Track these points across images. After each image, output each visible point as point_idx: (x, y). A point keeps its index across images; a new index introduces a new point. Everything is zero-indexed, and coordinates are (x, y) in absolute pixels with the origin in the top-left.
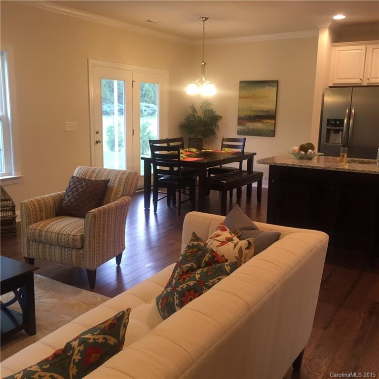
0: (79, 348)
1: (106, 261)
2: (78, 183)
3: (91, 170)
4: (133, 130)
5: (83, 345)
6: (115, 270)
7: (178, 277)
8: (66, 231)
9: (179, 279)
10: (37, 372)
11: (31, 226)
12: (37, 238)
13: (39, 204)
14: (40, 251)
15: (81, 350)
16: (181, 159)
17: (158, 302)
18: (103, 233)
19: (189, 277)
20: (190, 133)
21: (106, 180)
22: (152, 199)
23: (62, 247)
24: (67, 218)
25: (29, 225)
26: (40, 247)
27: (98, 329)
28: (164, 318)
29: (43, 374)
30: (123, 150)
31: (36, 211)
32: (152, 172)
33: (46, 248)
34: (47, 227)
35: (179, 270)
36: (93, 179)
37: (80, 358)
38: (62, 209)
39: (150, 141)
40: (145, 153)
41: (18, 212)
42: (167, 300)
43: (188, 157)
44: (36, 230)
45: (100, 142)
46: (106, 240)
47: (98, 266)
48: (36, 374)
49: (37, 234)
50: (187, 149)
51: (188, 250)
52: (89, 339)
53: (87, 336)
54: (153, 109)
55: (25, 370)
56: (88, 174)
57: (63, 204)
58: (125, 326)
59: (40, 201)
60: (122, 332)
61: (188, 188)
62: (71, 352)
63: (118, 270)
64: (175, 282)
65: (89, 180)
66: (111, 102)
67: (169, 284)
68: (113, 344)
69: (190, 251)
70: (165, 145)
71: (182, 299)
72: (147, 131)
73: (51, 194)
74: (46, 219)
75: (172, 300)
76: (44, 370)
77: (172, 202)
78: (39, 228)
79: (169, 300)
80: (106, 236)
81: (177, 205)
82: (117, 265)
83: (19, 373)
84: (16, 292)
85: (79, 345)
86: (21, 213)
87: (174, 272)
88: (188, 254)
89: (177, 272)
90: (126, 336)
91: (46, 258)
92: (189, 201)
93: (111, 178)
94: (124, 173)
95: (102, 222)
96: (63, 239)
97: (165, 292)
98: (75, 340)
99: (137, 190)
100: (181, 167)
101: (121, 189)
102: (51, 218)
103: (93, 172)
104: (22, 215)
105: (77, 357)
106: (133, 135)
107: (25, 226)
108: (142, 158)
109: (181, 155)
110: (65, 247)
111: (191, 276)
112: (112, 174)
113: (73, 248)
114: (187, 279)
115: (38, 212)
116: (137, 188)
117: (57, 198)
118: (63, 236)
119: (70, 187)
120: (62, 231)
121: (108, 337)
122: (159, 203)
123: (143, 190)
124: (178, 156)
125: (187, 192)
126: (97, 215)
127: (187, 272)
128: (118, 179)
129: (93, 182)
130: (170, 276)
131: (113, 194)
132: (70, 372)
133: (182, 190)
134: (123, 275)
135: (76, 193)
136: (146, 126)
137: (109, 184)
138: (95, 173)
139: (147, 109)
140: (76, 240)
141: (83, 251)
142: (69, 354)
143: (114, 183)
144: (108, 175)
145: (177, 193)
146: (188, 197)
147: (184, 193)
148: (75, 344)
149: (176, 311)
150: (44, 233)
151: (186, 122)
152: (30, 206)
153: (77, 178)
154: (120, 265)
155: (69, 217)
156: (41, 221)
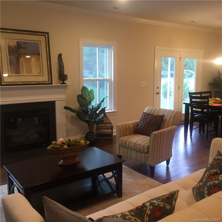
0: (150, 207)
1: (161, 162)
2: (147, 116)
3: (154, 109)
4: (179, 86)
5: (152, 206)
6: (166, 168)
7: (208, 177)
8: (140, 142)
9: (208, 178)
10: (128, 215)
11: (121, 138)
12: (124, 145)
13: (126, 127)
14: (125, 152)
15: (151, 208)
16: (210, 104)
17: (193, 191)
18: (160, 145)
19: (214, 178)
20: (216, 88)
21: (162, 115)
22: (189, 128)
23: (137, 151)
24: (140, 135)
25: (120, 137)
26: (125, 150)
27: (160, 199)
28: (197, 201)
29: (131, 217)
30: (172, 98)
31: (124, 131)
32: (190, 112)
33: (128, 151)
34: (129, 140)
35: (208, 173)
36: (155, 114)
37: (150, 212)
38: (137, 130)
39: (190, 93)
40: (185, 100)
41: (115, 130)
42: (199, 190)
43: (214, 103)
44: (123, 140)
45: (159, 93)
46: (161, 150)
47: (157, 164)
48: (128, 216)
49: (124, 143)
50: (214, 98)
51: (214, 161)
52: (155, 203)
53: (154, 201)
54: (191, 73)
55: (122, 213)
56: (152, 112)
57: (138, 128)
58: (176, 200)
59: (126, 125)
60: (174, 203)
61: (213, 123)
62: (146, 208)
63: (168, 168)
64: (205, 180)
65: (153, 115)
66: (165, 70)
67: (201, 180)
68: (169, 209)
69: (216, 162)
70: (199, 95)
71: (210, 191)
72: (187, 87)
73: (132, 122)
74: (129, 135)
75: (203, 191)
76: (131, 215)
77: (202, 131)
78: (125, 140)
79: (201, 190)
80: (161, 148)
81: (205, 133)
82: (167, 165)
83: (119, 214)
84: (113, 173)
85: (150, 205)
86: (117, 131)
87: (205, 173)
88: (214, 164)
89: (206, 174)
90: (175, 206)
91: (128, 156)
92: (214, 131)
93: (166, 114)
94: (173, 112)
95: (159, 139)
96: (137, 147)
97: (198, 185)
98: (147, 202)
99: (181, 122)
100: (209, 110)
101: (171, 121)
102: (131, 134)
103: (155, 110)
104: (117, 132)
105: (149, 212)
106: (179, 89)
107: (118, 138)
108: (184, 103)
109: (210, 102)
110: (139, 152)
111: (216, 177)
112: (166, 112)
113: (142, 153)
114: (213, 179)
115: (125, 131)
116: (181, 121)
117: (135, 124)
118: (138, 145)
119: (142, 118)
120: (137, 142)
121: (166, 204)
122: (193, 131)
123: (184, 122)
124: (208, 102)
125: (213, 125)
126: (157, 135)
127: (213, 175)
128: (169, 115)
129: (155, 116)
130: (202, 176)
131: (166, 124)
132: (145, 219)
133: (209, 124)
134: (170, 172)
135: (145, 122)
136: (187, 83)
137: (164, 118)
138: (157, 111)
139: (187, 73)
140: (145, 148)
141: (148, 155)
142: (144, 209)
143: (167, 117)
144: (164, 113)
145: (206, 126)
146: (213, 129)
147: (210, 126)
148: (148, 204)
149: (205, 197)
150: (127, 143)
151: (213, 81)
152: (121, 127)
153: (146, 113)
154: (169, 166)
155: (141, 135)
156: (126, 136)
